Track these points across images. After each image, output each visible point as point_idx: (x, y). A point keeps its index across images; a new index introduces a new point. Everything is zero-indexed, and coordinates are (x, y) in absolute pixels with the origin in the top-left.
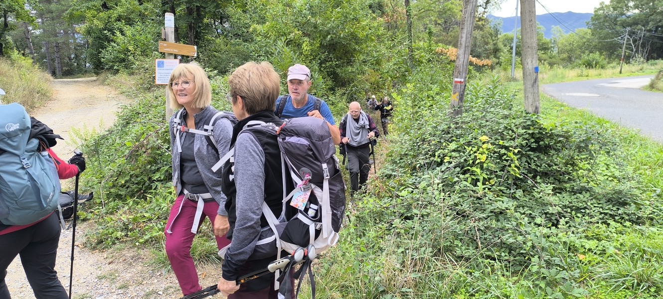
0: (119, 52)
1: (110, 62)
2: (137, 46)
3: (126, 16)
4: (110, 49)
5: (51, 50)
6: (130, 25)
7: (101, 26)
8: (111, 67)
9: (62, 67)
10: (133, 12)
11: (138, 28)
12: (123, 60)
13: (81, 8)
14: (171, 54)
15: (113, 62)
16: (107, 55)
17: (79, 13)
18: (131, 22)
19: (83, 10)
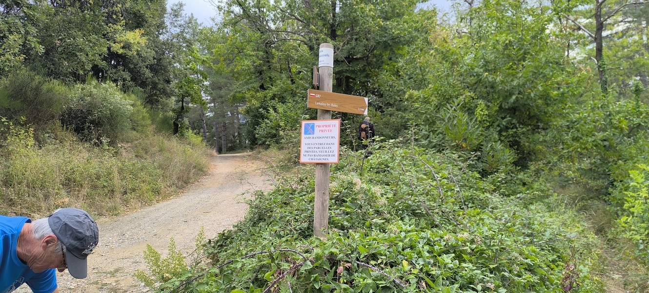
0: (272, 128)
1: (263, 137)
2: (288, 121)
3: (279, 95)
4: (263, 125)
5: (219, 130)
6: (283, 103)
7: (258, 105)
8: (264, 143)
9: (227, 144)
10: (285, 92)
11: (290, 105)
12: (275, 136)
13: (242, 90)
14: (327, 111)
15: (266, 137)
16: (260, 132)
17: (241, 95)
18: (283, 101)
19: (244, 92)
